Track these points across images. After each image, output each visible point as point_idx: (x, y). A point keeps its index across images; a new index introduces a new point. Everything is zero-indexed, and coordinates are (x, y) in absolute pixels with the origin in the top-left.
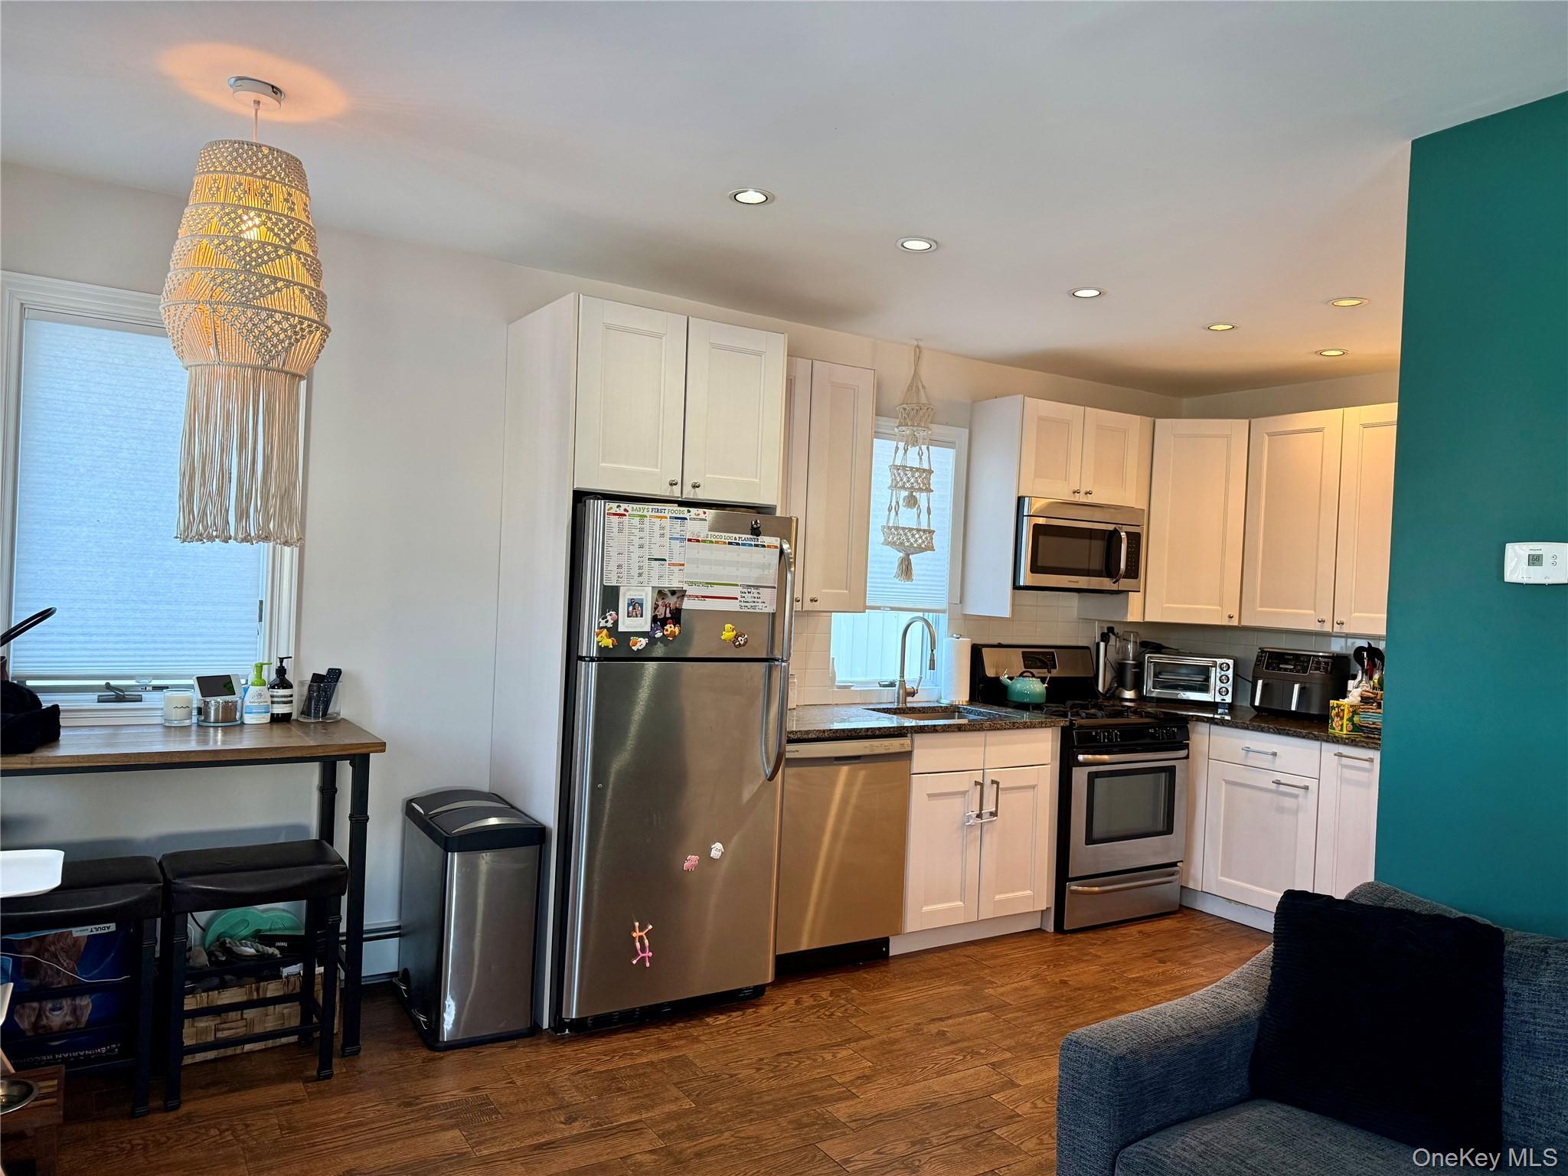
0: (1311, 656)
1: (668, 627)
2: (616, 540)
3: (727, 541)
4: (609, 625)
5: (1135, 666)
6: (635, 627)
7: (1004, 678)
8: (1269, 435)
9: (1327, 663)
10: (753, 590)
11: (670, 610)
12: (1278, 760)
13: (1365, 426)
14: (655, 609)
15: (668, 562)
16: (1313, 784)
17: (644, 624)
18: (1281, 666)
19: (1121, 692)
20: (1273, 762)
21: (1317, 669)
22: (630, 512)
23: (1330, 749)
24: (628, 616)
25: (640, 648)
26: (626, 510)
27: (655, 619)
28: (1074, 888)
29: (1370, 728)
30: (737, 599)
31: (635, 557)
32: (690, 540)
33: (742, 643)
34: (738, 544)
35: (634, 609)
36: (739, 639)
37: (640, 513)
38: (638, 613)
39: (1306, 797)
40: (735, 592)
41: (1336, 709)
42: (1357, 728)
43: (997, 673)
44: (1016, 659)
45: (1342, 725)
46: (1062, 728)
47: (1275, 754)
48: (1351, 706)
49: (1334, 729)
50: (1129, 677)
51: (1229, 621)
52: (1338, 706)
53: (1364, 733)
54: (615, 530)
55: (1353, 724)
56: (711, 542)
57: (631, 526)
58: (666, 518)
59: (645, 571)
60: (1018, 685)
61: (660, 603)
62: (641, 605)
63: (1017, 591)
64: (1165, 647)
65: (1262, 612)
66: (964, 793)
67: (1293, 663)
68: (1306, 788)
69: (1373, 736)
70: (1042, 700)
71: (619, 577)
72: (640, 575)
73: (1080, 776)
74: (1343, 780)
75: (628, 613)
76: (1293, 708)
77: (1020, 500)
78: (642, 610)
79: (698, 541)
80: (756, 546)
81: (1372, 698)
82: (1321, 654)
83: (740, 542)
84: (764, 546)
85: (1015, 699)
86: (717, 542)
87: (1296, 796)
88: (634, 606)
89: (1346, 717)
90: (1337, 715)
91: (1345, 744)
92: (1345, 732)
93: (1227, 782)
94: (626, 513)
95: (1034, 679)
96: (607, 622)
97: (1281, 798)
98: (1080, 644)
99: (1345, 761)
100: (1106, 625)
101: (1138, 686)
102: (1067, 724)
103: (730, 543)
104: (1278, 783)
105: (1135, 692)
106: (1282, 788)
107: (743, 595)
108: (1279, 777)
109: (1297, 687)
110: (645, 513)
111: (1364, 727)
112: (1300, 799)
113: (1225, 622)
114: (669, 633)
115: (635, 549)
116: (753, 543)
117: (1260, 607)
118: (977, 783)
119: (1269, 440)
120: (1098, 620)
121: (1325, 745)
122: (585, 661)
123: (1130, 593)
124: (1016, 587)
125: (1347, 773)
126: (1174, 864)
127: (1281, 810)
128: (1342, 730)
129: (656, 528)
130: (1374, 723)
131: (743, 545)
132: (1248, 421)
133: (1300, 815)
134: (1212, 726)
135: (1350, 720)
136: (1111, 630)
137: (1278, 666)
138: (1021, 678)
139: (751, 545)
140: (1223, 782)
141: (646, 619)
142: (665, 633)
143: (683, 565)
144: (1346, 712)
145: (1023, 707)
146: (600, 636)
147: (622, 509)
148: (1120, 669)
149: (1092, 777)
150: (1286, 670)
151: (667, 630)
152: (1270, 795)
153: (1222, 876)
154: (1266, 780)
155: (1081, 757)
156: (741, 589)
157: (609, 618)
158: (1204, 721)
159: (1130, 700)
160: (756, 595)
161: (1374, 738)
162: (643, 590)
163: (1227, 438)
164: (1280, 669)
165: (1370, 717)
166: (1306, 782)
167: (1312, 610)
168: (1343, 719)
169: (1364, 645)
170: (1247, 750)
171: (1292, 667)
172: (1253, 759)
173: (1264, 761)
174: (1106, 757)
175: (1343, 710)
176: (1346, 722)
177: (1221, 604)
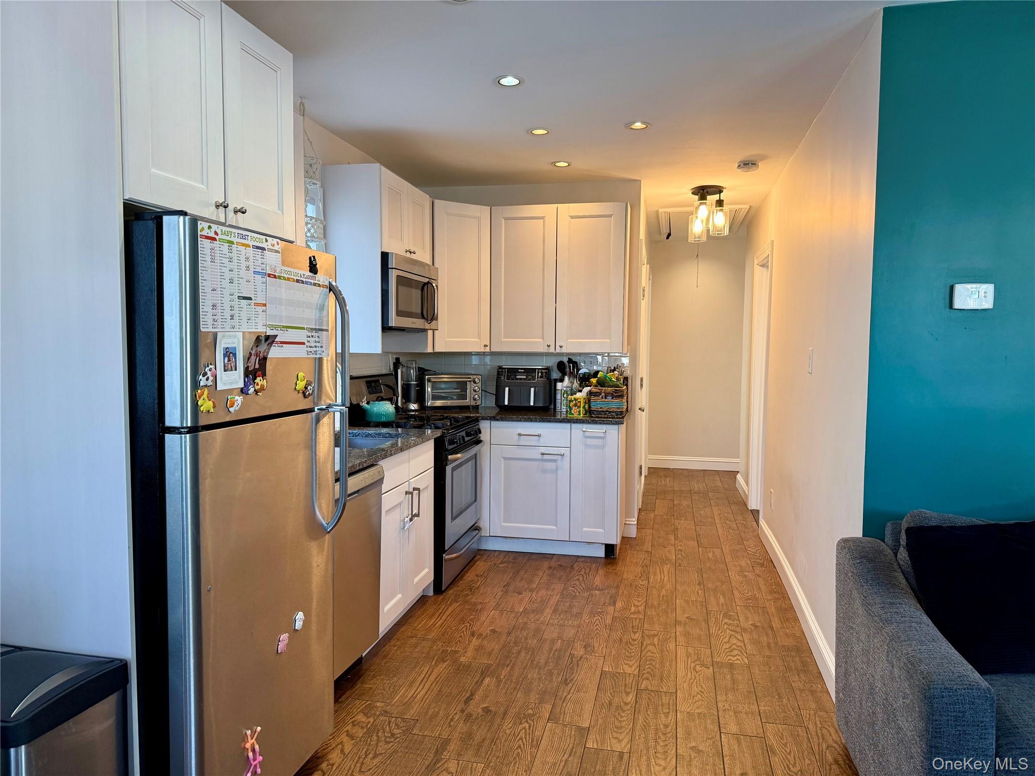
0: (536, 369)
1: (258, 380)
2: (209, 270)
3: (296, 278)
4: (210, 383)
5: (417, 385)
6: (231, 383)
7: (364, 404)
8: (506, 219)
9: (546, 373)
10: (314, 334)
11: (259, 360)
12: (541, 439)
13: (572, 217)
14: (249, 359)
15: (253, 301)
16: (566, 451)
17: (236, 379)
18: (517, 377)
19: (408, 405)
20: (539, 441)
21: (542, 377)
22: (220, 236)
23: (577, 429)
24: (225, 371)
25: (237, 409)
26: (216, 233)
27: (247, 372)
28: (447, 557)
29: (598, 411)
30: (303, 343)
31: (226, 292)
32: (269, 275)
33: (311, 392)
34: (303, 282)
35: (229, 360)
36: (309, 388)
37: (228, 238)
38: (232, 365)
39: (562, 460)
40: (301, 336)
41: (574, 402)
42: (589, 412)
44: (365, 389)
45: (580, 411)
46: (435, 439)
47: (539, 436)
48: (584, 399)
49: (573, 414)
50: (413, 394)
51: (485, 349)
52: (576, 399)
53: (594, 415)
54: (208, 258)
55: (585, 410)
56: (284, 279)
57: (222, 255)
58: (248, 246)
59: (236, 312)
60: (375, 409)
61: (253, 352)
62: (235, 355)
63: (384, 332)
65: (507, 342)
66: (400, 504)
67: (525, 374)
68: (563, 455)
71: (214, 319)
72: (232, 317)
73: (449, 469)
74: (587, 446)
75: (224, 366)
76: (532, 404)
77: (385, 256)
78: (236, 361)
79: (275, 277)
80: (315, 284)
81: (598, 393)
82: (540, 367)
83: (304, 280)
84: (319, 286)
85: (374, 419)
86: (288, 279)
87: (555, 461)
88: (229, 357)
89: (582, 406)
90: (575, 405)
91: (589, 423)
92: (582, 416)
93: (505, 459)
94: (216, 236)
95: (384, 402)
96: (207, 379)
97: (545, 463)
99: (587, 434)
100: (395, 357)
102: (439, 435)
103: (298, 281)
104: (545, 454)
105: (418, 405)
106: (546, 457)
107: (309, 339)
108: (543, 450)
109: (532, 390)
110: (232, 239)
111: (595, 411)
112: (559, 462)
113: (481, 349)
114: (259, 387)
115: (226, 283)
116: (312, 281)
117: (504, 338)
118: (407, 493)
119: (505, 223)
120: (391, 353)
121: (574, 425)
122: (180, 433)
123: (429, 331)
124: (385, 329)
125: (589, 441)
126: (476, 524)
127: (544, 471)
128: (579, 414)
129: (243, 258)
130: (601, 408)
131: (307, 283)
132: (489, 207)
133: (559, 472)
134: (492, 422)
135: (584, 407)
136: (398, 359)
137: (515, 377)
138: (377, 402)
139: (311, 284)
140: (503, 459)
141: (239, 372)
142: (257, 388)
143: (265, 305)
144: (582, 403)
146: (202, 398)
147: (213, 230)
148: (406, 388)
149: (453, 471)
150: (521, 379)
151: (258, 385)
152: (537, 463)
153: (505, 523)
154: (535, 454)
155: (450, 457)
156: (306, 333)
157: (209, 374)
158: (487, 419)
160: (317, 339)
161: (601, 417)
162: (235, 336)
163: (479, 219)
164: (517, 379)
165: (598, 404)
166: (562, 451)
167: (543, 339)
168: (579, 407)
169: (565, 360)
170: (520, 435)
171: (525, 377)
172: (524, 441)
173: (533, 441)
174: (459, 455)
175: (580, 402)
176: (581, 409)
177: (479, 338)
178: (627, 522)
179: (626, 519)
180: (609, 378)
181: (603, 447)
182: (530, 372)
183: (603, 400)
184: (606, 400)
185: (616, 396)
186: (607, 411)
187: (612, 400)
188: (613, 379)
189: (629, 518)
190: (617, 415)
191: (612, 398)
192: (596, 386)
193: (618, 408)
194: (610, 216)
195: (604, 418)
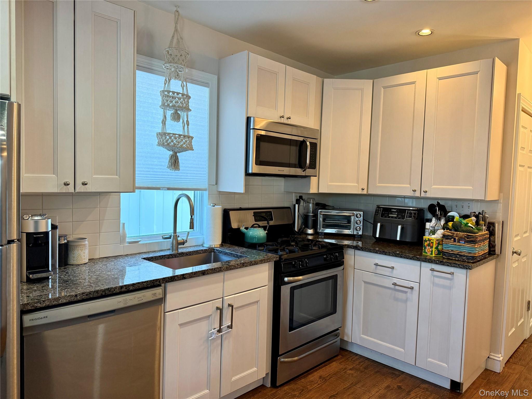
0: (406, 209)
5: (313, 216)
7: (243, 229)
8: (384, 88)
9: (415, 214)
12: (394, 271)
13: (440, 79)
16: (416, 286)
18: (389, 215)
19: (306, 230)
20: (392, 272)
21: (410, 217)
23: (427, 267)
28: (282, 360)
29: (450, 253)
39: (412, 293)
41: (428, 242)
42: (441, 253)
43: (238, 226)
44: (249, 218)
45: (432, 251)
46: (275, 262)
47: (393, 268)
48: (437, 240)
49: (426, 253)
50: (310, 223)
51: (362, 192)
52: (429, 240)
53: (446, 256)
55: (438, 250)
60: (251, 233)
63: (248, 177)
64: (327, 206)
66: (208, 317)
67: (397, 213)
68: (412, 288)
69: (451, 258)
70: (264, 241)
73: (285, 291)
74: (434, 284)
76: (398, 239)
77: (248, 119)
81: (450, 236)
82: (411, 209)
85: (249, 241)
87: (406, 292)
89: (434, 247)
90: (429, 245)
91: (437, 263)
92: (434, 255)
93: (365, 282)
95: (260, 229)
97: (397, 293)
98: (286, 205)
99: (435, 273)
100: (298, 195)
101: (315, 226)
102: (278, 259)
104: (395, 284)
105: (313, 230)
106: (397, 287)
108: (395, 281)
109: (400, 227)
111: (446, 253)
112: (408, 294)
113: (360, 192)
117: (379, 183)
118: (217, 308)
119: (384, 91)
120: (295, 193)
121: (423, 264)
123: (311, 177)
124: (247, 174)
125: (437, 280)
126: (337, 329)
127: (396, 299)
128: (432, 254)
130: (452, 251)
132: (372, 81)
133: (408, 303)
134: (356, 251)
135: (437, 248)
136: (301, 197)
137: (388, 215)
138: (252, 229)
140: (363, 282)
144: (434, 243)
145: (253, 246)
148: (305, 218)
149: (293, 289)
150: (392, 217)
152: (390, 291)
153: (363, 334)
154: (388, 283)
155: (286, 279)
158: (351, 248)
159: (311, 235)
161: (452, 259)
163: (362, 90)
164: (389, 217)
165: (450, 247)
166: (412, 284)
167: (410, 185)
168: (432, 247)
169: (435, 203)
170: (376, 265)
171: (396, 216)
172: (380, 270)
173: (387, 272)
174: (300, 278)
175: (433, 243)
176: (434, 249)
177: (358, 182)
178: (492, 357)
179: (491, 354)
180: (464, 223)
181: (450, 288)
182: (401, 212)
183: (454, 243)
184: (459, 244)
185: (468, 241)
186: (458, 254)
187: (464, 245)
188: (469, 225)
189: (494, 353)
190: (468, 259)
191: (465, 243)
192: (450, 230)
193: (470, 253)
194: (476, 73)
195: (455, 260)
